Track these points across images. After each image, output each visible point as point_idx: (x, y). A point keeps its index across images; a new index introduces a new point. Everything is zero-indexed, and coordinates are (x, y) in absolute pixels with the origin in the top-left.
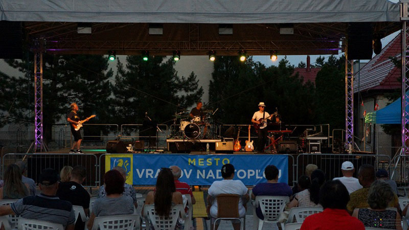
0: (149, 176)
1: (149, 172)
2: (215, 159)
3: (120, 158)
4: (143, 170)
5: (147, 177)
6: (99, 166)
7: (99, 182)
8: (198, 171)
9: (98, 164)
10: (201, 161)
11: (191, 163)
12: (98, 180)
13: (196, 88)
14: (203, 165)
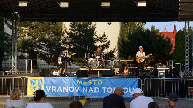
0: (54, 91)
1: (54, 88)
2: (94, 81)
3: (37, 80)
4: (50, 87)
5: (52, 91)
6: (24, 84)
7: (24, 94)
8: (83, 88)
9: (23, 83)
10: (85, 82)
11: (79, 83)
12: (23, 93)
13: (106, 40)
14: (86, 84)
